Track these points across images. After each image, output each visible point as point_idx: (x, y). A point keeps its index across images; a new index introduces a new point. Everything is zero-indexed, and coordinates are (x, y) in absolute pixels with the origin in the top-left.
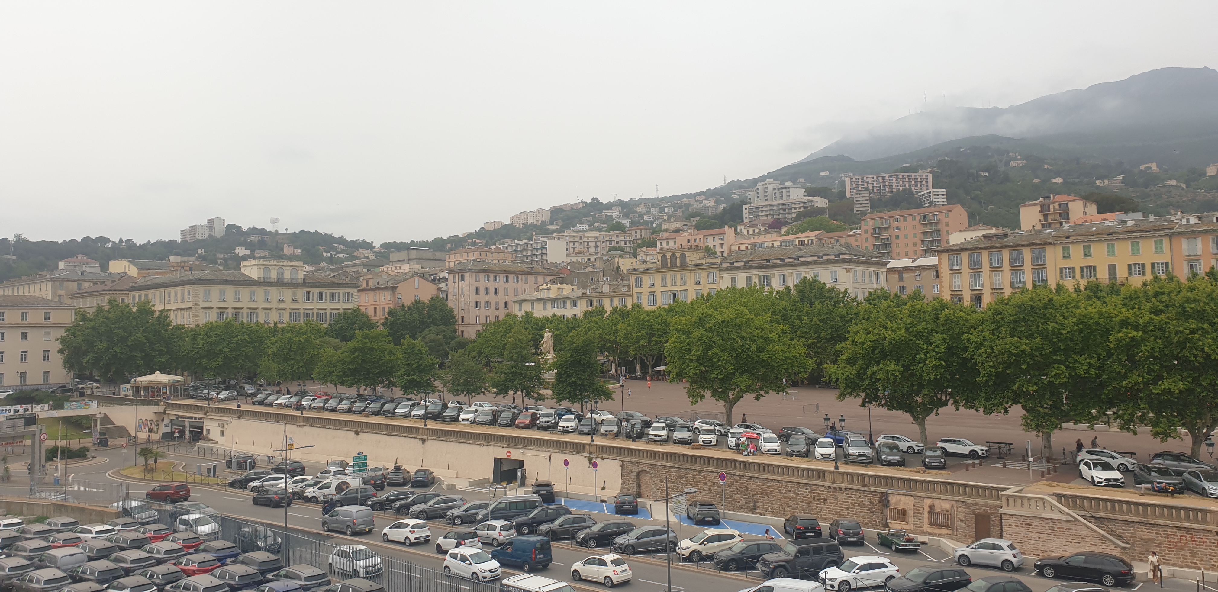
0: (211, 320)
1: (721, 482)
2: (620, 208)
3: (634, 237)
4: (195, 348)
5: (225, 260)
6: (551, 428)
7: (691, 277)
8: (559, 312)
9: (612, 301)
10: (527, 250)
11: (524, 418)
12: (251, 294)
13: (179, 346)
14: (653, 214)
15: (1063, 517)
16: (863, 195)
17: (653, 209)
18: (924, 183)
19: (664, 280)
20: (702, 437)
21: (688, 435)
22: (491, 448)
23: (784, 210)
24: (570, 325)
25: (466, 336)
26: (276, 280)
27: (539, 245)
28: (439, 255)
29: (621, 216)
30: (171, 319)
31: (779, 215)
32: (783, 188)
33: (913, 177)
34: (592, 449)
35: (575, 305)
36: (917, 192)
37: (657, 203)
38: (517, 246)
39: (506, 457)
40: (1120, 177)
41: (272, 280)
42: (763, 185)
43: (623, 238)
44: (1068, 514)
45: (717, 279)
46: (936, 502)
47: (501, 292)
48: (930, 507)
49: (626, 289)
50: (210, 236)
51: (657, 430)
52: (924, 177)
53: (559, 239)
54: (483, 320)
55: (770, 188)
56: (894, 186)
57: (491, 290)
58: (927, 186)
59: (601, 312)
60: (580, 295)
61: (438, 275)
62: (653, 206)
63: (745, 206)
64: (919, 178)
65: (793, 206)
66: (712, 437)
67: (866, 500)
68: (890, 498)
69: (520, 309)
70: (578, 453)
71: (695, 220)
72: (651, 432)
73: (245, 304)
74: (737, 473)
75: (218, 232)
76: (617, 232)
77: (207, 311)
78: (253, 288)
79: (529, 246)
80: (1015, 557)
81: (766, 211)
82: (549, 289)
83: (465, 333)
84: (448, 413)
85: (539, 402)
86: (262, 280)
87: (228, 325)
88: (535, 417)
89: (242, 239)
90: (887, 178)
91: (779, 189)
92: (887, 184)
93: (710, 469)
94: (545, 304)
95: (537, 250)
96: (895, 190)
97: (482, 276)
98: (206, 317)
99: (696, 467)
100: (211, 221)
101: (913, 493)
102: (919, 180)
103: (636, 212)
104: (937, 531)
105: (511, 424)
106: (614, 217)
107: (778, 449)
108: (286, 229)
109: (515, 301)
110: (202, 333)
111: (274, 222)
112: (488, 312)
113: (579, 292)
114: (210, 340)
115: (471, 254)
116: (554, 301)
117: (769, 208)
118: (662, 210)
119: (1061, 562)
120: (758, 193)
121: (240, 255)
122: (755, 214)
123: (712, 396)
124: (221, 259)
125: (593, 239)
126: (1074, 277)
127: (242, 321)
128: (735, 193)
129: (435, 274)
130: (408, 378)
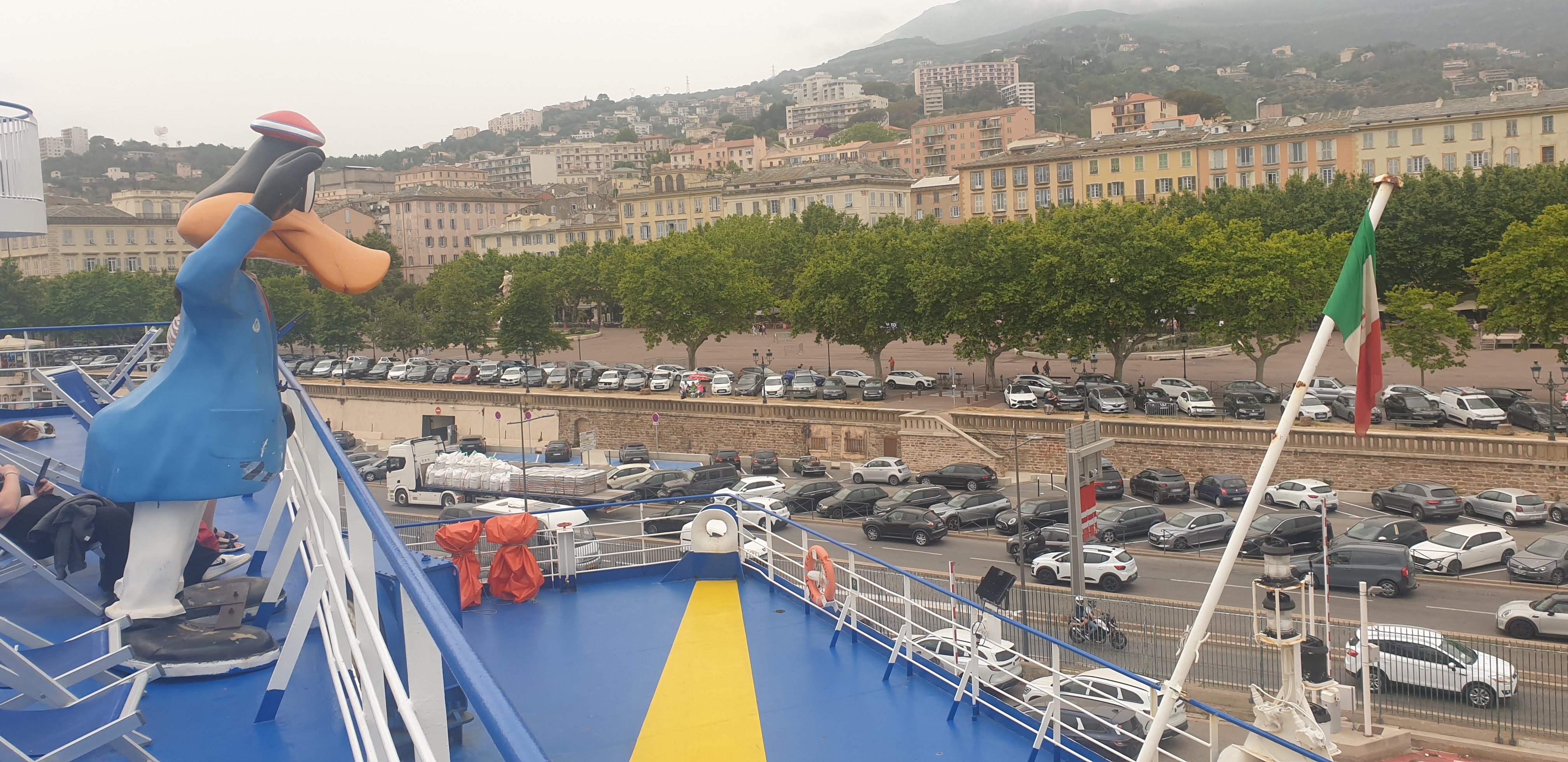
0: (76, 270)
1: (655, 423)
2: (636, 108)
3: (648, 149)
4: (56, 305)
5: (94, 186)
6: (494, 381)
7: (690, 204)
8: (532, 249)
9: (597, 234)
10: (504, 168)
11: (463, 373)
12: (128, 236)
13: (35, 303)
14: (680, 116)
15: (950, 434)
16: (935, 91)
17: (680, 110)
18: (1009, 75)
19: (659, 207)
20: (654, 382)
21: (640, 380)
22: (418, 405)
23: (836, 112)
24: (542, 265)
25: (417, 281)
26: (161, 217)
27: (520, 162)
28: (386, 176)
29: (639, 119)
30: (20, 269)
31: (829, 119)
32: (835, 84)
33: (996, 67)
34: (528, 400)
35: (552, 240)
36: (1000, 86)
37: (686, 101)
38: (490, 162)
39: (435, 414)
40: (1245, 64)
41: (156, 217)
42: (811, 80)
43: (632, 151)
44: (954, 431)
45: (720, 206)
46: (852, 429)
47: (460, 225)
48: (846, 434)
49: (614, 219)
50: (68, 153)
51: (610, 378)
52: (1009, 67)
53: (548, 152)
54: (438, 261)
55: (820, 83)
56: (973, 80)
57: (447, 223)
58: (1013, 78)
59: (581, 249)
60: (558, 227)
61: (379, 204)
62: (680, 105)
63: (788, 108)
64: (1003, 68)
65: (846, 107)
66: (666, 382)
67: (790, 432)
68: (811, 428)
69: (483, 246)
70: (513, 405)
71: (727, 126)
72: (601, 380)
73: (122, 247)
74: (673, 414)
75: (80, 148)
76: (625, 143)
77: (70, 258)
78: (131, 228)
79: (507, 163)
80: (900, 472)
81: (814, 114)
82: (519, 220)
83: (415, 277)
84: (375, 370)
85: (485, 356)
86: (142, 216)
87: (99, 275)
88: (475, 371)
89: (116, 156)
90: (964, 68)
91: (830, 85)
92: (965, 76)
93: (647, 412)
94: (514, 239)
95: (517, 167)
96: (973, 85)
97: (433, 205)
98: (68, 265)
99: (634, 411)
100: (67, 132)
101: (831, 422)
102: (1003, 71)
103: (658, 113)
104: (852, 457)
105: (448, 380)
106: (629, 120)
107: (728, 389)
108: (179, 143)
109: (476, 237)
110: (65, 285)
111: (160, 132)
112: (444, 251)
113: (557, 224)
114: (76, 294)
115: (428, 174)
116: (526, 236)
117: (817, 110)
118: (693, 110)
119: (937, 474)
120: (805, 90)
121: (115, 179)
122: (801, 118)
123: (669, 339)
124: (86, 185)
125: (594, 152)
126: (1101, 194)
127: (118, 270)
128: (786, 88)
129: (376, 203)
130: (329, 332)
